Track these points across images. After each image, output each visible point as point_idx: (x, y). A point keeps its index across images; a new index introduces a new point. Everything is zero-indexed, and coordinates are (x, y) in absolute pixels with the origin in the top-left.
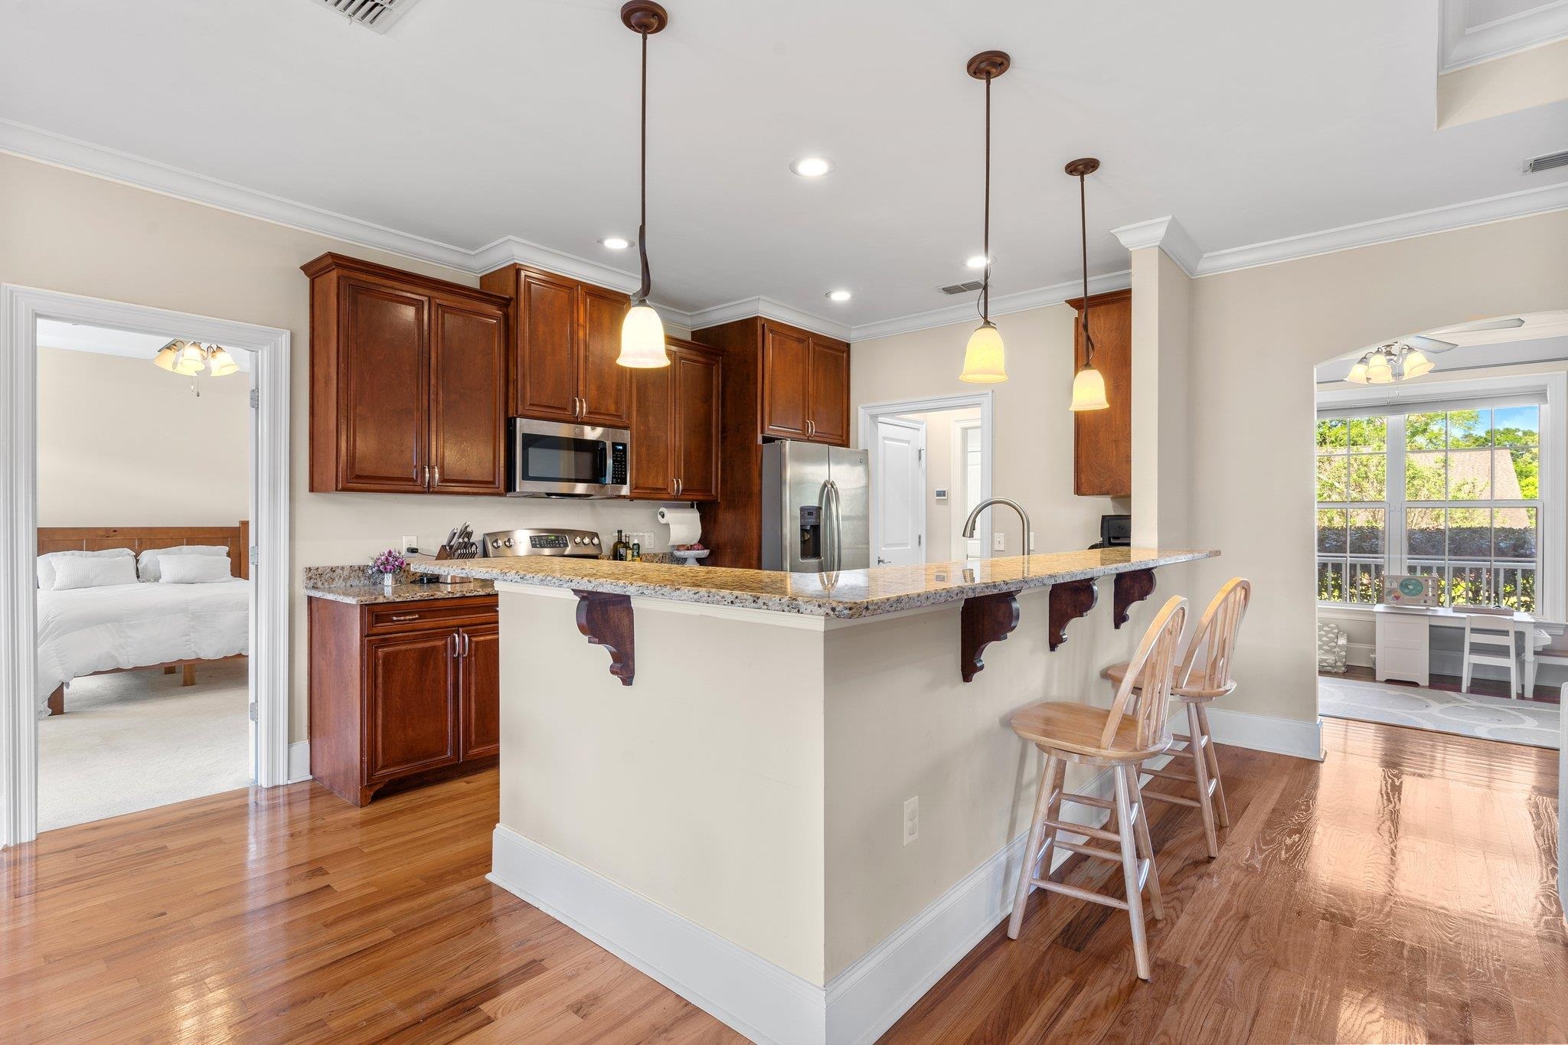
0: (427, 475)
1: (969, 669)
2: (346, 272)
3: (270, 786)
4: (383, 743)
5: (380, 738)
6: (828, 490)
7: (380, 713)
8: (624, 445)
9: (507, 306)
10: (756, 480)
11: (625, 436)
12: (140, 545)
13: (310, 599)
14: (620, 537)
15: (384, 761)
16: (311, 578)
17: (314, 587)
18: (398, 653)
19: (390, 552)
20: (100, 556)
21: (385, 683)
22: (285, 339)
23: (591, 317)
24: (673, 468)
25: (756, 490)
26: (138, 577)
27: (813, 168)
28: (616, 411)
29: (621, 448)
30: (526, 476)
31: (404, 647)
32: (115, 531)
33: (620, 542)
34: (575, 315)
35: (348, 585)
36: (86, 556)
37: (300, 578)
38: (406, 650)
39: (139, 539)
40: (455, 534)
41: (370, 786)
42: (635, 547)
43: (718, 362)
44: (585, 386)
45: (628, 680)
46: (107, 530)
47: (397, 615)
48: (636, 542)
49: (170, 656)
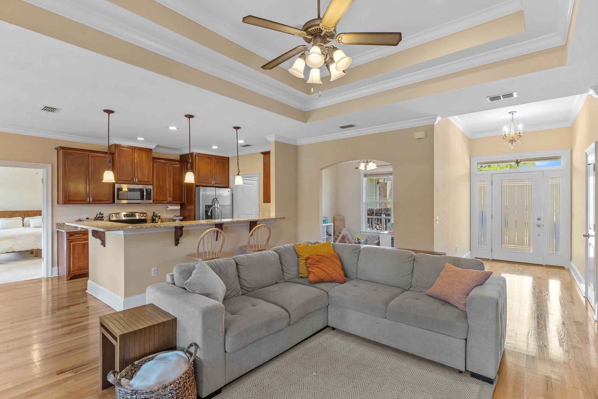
0: (88, 199)
1: (177, 243)
2: (65, 150)
3: (47, 277)
4: (72, 266)
5: (72, 264)
6: (215, 200)
7: (72, 258)
8: (151, 189)
9: (113, 155)
10: (193, 198)
11: (151, 187)
12: (24, 216)
13: (58, 231)
14: (154, 214)
15: (73, 270)
16: (58, 226)
17: (59, 228)
18: (76, 244)
19: (80, 219)
20: (11, 219)
21: (73, 251)
22: (50, 166)
23: (139, 156)
24: (169, 195)
25: (194, 200)
26: (23, 226)
27: (173, 128)
28: (148, 180)
29: (149, 190)
30: (118, 199)
31: (78, 242)
32: (16, 212)
33: (154, 215)
34: (134, 156)
35: (68, 227)
36: (7, 219)
37: (55, 226)
38: (79, 243)
39: (24, 214)
40: (98, 214)
41: (69, 276)
42: (159, 217)
43: (185, 164)
44: (137, 174)
45: (104, 246)
46: (14, 211)
47: (76, 235)
48: (159, 215)
49: (29, 248)
